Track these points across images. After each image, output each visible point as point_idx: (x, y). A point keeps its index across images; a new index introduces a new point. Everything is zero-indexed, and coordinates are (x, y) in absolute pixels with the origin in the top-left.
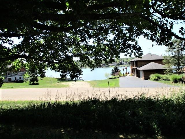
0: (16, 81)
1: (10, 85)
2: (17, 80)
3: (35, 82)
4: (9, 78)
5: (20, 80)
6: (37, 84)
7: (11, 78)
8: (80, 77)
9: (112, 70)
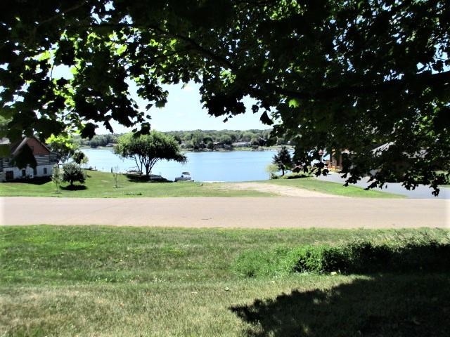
0: (25, 180)
1: (14, 188)
2: (28, 177)
3: (77, 183)
4: (7, 172)
5: (35, 178)
6: (83, 188)
7: (12, 172)
8: (184, 173)
9: (276, 157)
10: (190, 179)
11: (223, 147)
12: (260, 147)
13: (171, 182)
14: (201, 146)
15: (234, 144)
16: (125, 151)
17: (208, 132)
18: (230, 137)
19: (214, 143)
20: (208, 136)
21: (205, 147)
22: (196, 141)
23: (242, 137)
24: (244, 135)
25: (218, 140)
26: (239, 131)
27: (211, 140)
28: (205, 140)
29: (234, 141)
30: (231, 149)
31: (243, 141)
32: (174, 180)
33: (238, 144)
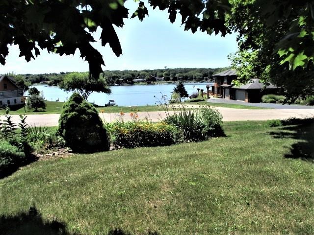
3: (40, 109)
8: (110, 101)
9: (175, 89)
10: (115, 104)
11: (127, 82)
12: (152, 82)
13: (103, 107)
14: (111, 82)
15: (134, 80)
16: (69, 86)
17: (115, 72)
18: (131, 76)
19: (120, 80)
20: (116, 75)
21: (114, 82)
22: (107, 78)
23: (139, 75)
24: (140, 74)
25: (123, 78)
26: (137, 71)
27: (117, 77)
28: (114, 78)
29: (134, 78)
30: (132, 84)
31: (140, 78)
32: (104, 106)
33: (137, 80)
